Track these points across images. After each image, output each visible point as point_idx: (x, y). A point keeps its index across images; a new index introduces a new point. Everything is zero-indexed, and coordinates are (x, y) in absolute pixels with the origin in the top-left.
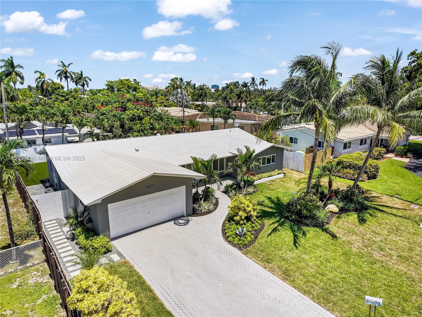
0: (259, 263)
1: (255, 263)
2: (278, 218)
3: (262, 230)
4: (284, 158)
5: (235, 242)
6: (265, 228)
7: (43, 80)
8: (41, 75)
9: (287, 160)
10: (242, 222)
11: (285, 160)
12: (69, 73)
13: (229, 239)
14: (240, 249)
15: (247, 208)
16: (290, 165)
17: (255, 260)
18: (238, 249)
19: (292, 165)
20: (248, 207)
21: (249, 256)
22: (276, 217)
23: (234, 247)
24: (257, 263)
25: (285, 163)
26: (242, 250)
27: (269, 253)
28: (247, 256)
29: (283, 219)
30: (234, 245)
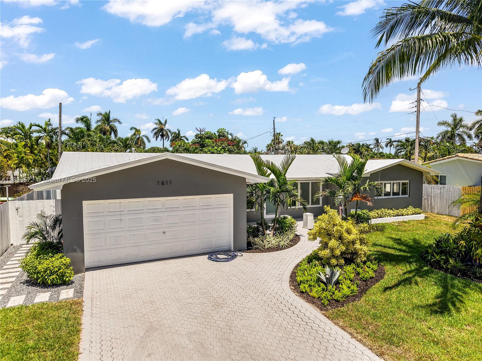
0: (364, 340)
1: (354, 339)
2: (416, 265)
3: (377, 281)
4: (424, 196)
5: (313, 294)
6: (386, 277)
7: (138, 136)
8: (136, 132)
9: (429, 199)
10: (334, 261)
11: (425, 199)
12: (166, 131)
13: (302, 287)
14: (322, 307)
15: (345, 235)
16: (436, 207)
17: (355, 335)
18: (318, 307)
19: (439, 206)
20: (349, 232)
21: (341, 324)
22: (410, 263)
23: (310, 302)
24: (360, 341)
25: (427, 205)
26: (327, 310)
27: (394, 323)
28: (335, 323)
29: (427, 266)
30: (311, 300)
